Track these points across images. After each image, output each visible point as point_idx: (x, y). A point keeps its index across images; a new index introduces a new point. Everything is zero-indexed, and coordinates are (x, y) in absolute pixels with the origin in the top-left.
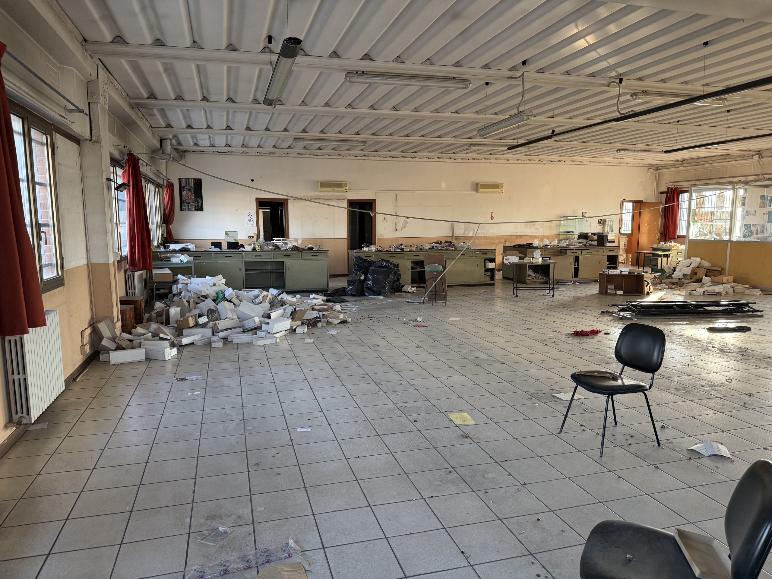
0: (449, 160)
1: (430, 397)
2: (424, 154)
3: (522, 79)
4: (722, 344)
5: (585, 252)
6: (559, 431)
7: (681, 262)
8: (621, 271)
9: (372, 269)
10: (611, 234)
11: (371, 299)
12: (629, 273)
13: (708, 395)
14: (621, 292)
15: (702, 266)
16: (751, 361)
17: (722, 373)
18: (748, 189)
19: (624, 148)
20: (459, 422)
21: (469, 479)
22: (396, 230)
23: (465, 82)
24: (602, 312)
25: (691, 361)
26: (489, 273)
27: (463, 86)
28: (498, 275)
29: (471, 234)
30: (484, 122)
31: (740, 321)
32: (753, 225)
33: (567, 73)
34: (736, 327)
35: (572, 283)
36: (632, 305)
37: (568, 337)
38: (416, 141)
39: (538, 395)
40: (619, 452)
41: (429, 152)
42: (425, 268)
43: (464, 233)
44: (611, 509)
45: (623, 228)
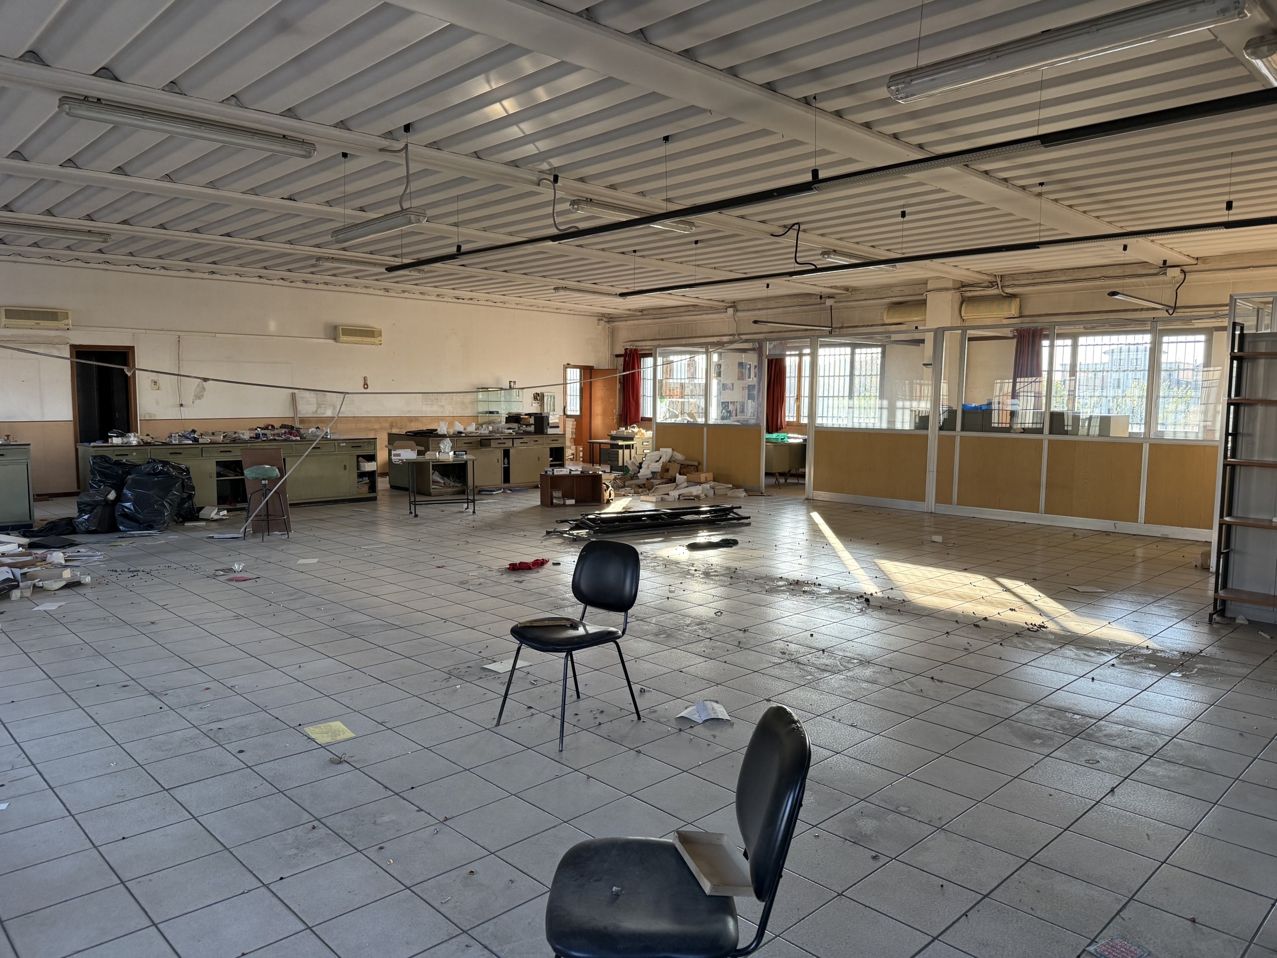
0: (281, 282)
1: (267, 704)
2: (232, 268)
3: (404, 155)
4: (706, 566)
5: (517, 442)
6: (495, 722)
7: (648, 455)
8: (571, 470)
9: (133, 479)
10: (553, 415)
11: (133, 536)
12: (581, 472)
13: (694, 637)
14: (572, 502)
15: (674, 459)
16: (742, 585)
17: (711, 605)
18: (723, 354)
19: (564, 286)
20: (325, 738)
21: (349, 833)
22: (181, 405)
23: (305, 147)
24: (548, 533)
25: (670, 592)
26: (366, 480)
27: (303, 153)
28: (383, 484)
29: (329, 413)
30: (341, 222)
31: (724, 532)
32: (731, 403)
33: (475, 155)
34: (720, 541)
35: (501, 491)
36: (589, 519)
37: (501, 573)
38: (214, 242)
39: (459, 670)
40: (585, 737)
41: (241, 265)
42: (245, 472)
43: (316, 411)
44: (581, 829)
45: (568, 408)
